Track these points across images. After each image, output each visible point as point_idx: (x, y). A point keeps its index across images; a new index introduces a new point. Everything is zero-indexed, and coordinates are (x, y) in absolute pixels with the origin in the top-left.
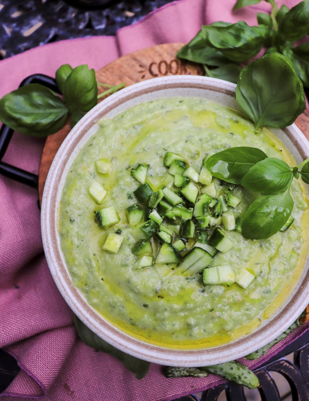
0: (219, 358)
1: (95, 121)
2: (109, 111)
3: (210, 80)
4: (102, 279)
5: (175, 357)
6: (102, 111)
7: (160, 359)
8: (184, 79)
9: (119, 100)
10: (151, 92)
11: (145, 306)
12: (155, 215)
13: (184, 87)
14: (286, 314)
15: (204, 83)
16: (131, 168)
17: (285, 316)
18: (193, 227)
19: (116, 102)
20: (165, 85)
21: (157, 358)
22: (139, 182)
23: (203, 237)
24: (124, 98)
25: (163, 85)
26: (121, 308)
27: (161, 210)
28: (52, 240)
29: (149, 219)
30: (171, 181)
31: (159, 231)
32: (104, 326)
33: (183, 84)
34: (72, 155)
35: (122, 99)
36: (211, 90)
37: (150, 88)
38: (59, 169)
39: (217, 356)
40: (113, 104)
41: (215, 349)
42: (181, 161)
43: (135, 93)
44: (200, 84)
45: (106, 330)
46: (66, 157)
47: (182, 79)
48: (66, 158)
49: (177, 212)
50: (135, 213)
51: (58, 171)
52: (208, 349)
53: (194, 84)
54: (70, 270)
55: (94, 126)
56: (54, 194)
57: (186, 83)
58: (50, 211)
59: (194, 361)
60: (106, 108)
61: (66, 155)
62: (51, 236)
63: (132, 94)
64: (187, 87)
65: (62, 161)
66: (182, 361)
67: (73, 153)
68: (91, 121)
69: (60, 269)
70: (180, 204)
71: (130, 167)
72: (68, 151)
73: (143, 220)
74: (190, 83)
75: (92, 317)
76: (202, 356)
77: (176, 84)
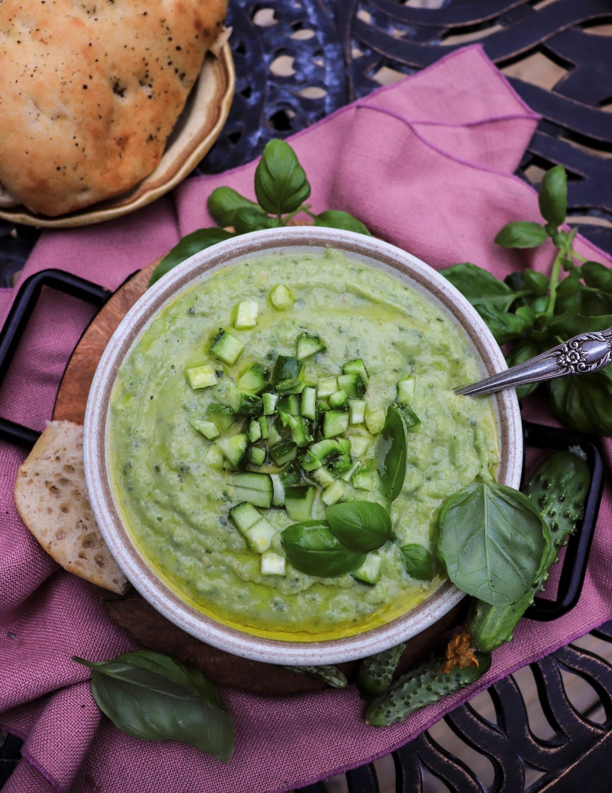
0: (159, 600)
1: (327, 245)
2: (353, 251)
3: (489, 339)
4: (152, 398)
5: (123, 546)
6: (346, 243)
7: (108, 531)
8: (465, 308)
9: (376, 252)
10: (417, 281)
11: (157, 469)
12: (272, 400)
13: (456, 315)
14: (270, 646)
15: (479, 335)
16: (305, 330)
17: (265, 646)
18: (292, 455)
19: (371, 250)
20: (439, 290)
21: (106, 526)
22: (297, 353)
23: (292, 478)
24: (383, 255)
25: (436, 288)
26: (134, 444)
27: (283, 402)
28: (152, 305)
29: (261, 397)
30: (330, 390)
31: (256, 420)
32: (100, 438)
33: (458, 310)
34: (268, 250)
35: (380, 253)
36: (479, 350)
37: (420, 276)
38: (238, 249)
39: (159, 596)
40: (365, 249)
41: (166, 588)
42: (363, 383)
43: (399, 263)
44: (474, 331)
45: (96, 444)
46: (259, 245)
47: (463, 305)
48: (259, 247)
49: (295, 422)
50: (256, 375)
51: (236, 249)
52: (160, 580)
53: (468, 324)
54: (135, 352)
55: (322, 248)
56: (206, 266)
57: (461, 314)
58: (182, 277)
59: (133, 572)
60: (353, 244)
61: (261, 243)
62: (156, 301)
63: (395, 260)
64: (458, 319)
65: (252, 245)
66: (123, 558)
67: (271, 249)
68: (324, 240)
69: (126, 339)
70: (307, 421)
71: (307, 328)
72: (267, 242)
73: (256, 391)
74: (465, 318)
75: (99, 416)
76: (146, 578)
77: (451, 301)
